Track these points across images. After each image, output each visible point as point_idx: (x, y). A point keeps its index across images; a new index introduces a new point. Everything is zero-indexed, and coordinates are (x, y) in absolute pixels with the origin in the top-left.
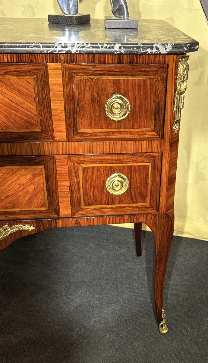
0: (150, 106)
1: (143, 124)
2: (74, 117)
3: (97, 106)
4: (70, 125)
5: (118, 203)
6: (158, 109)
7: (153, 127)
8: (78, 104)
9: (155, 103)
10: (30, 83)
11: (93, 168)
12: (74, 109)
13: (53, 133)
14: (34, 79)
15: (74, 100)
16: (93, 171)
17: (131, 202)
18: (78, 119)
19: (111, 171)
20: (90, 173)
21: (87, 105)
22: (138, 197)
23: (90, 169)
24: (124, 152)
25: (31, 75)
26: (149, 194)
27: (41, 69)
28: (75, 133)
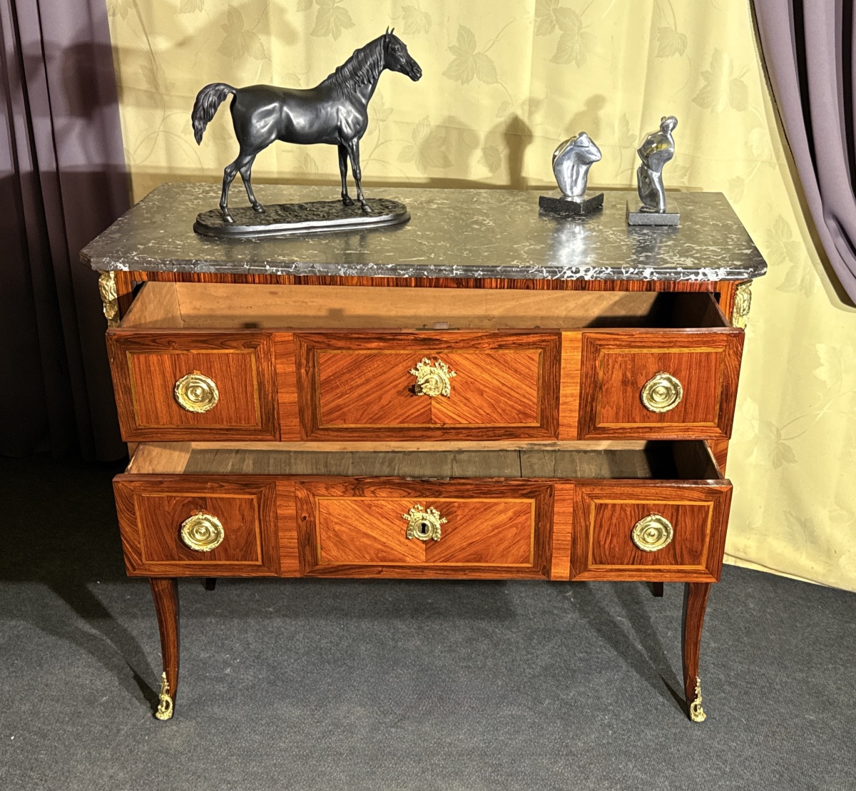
0: (713, 391)
1: (700, 416)
2: (592, 406)
3: (629, 389)
4: (585, 417)
6: (727, 395)
7: (716, 421)
8: (601, 388)
9: (722, 386)
10: (533, 360)
12: (594, 394)
13: (558, 428)
14: (540, 354)
15: (595, 382)
18: (599, 408)
21: (614, 389)
25: (536, 348)
27: (552, 340)
28: (592, 428)
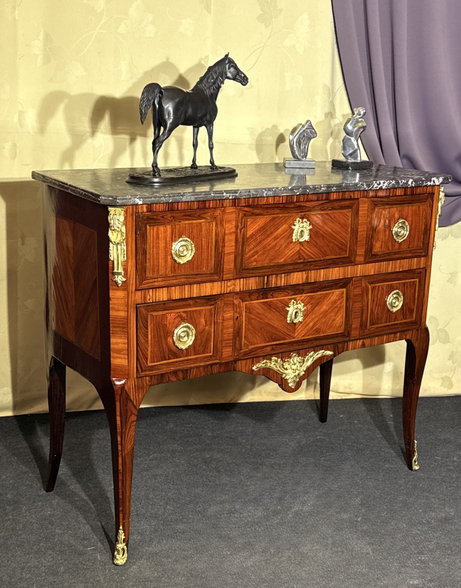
0: (421, 228)
2: (371, 242)
3: (387, 230)
4: (368, 249)
5: (393, 320)
7: (421, 246)
9: (425, 225)
10: (347, 216)
11: (379, 286)
13: (356, 257)
14: (350, 212)
16: (378, 290)
17: (402, 318)
19: (391, 289)
20: (376, 292)
21: (380, 231)
22: (408, 313)
23: (377, 287)
24: (401, 270)
26: (415, 309)
27: (356, 203)
